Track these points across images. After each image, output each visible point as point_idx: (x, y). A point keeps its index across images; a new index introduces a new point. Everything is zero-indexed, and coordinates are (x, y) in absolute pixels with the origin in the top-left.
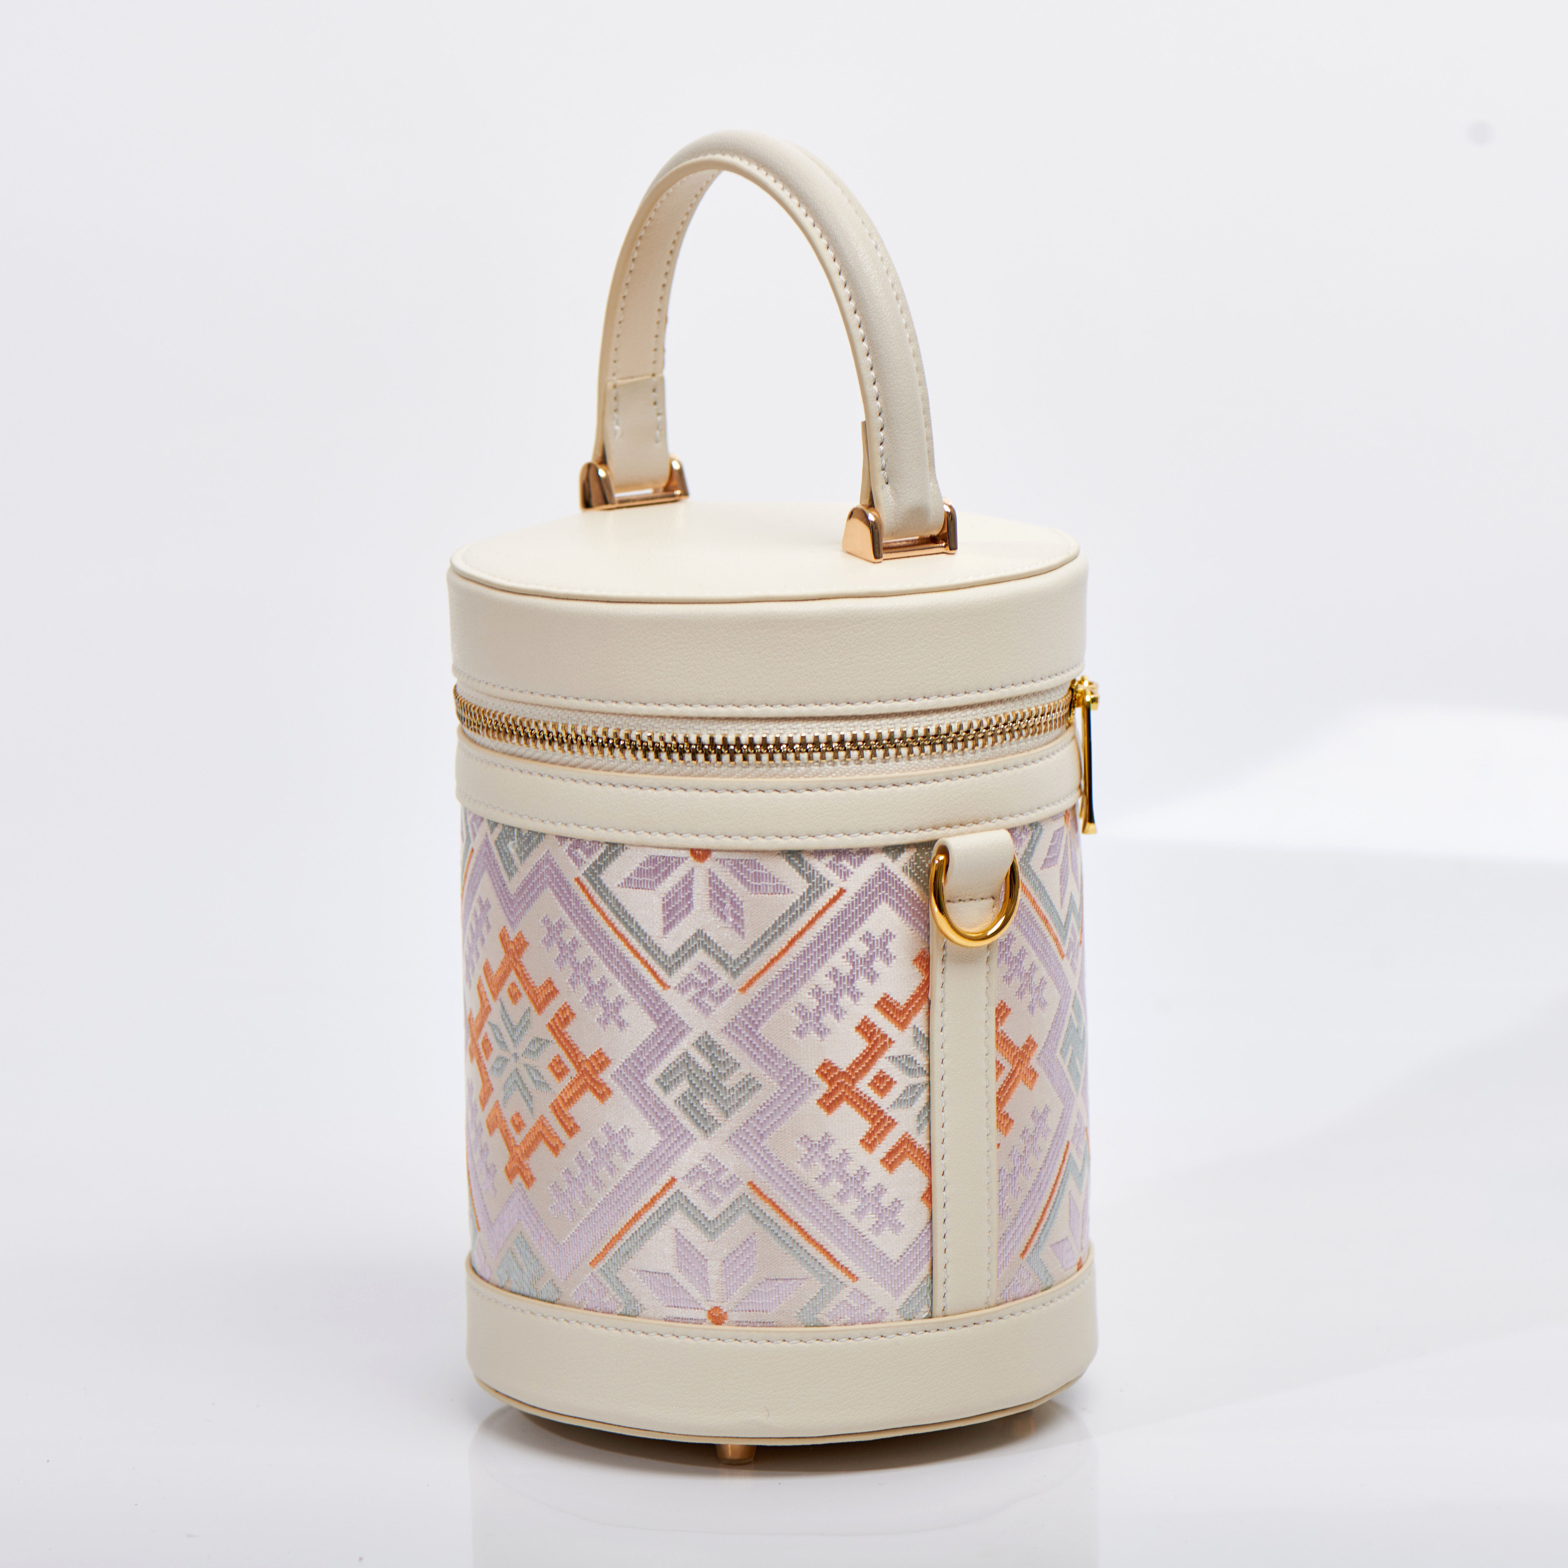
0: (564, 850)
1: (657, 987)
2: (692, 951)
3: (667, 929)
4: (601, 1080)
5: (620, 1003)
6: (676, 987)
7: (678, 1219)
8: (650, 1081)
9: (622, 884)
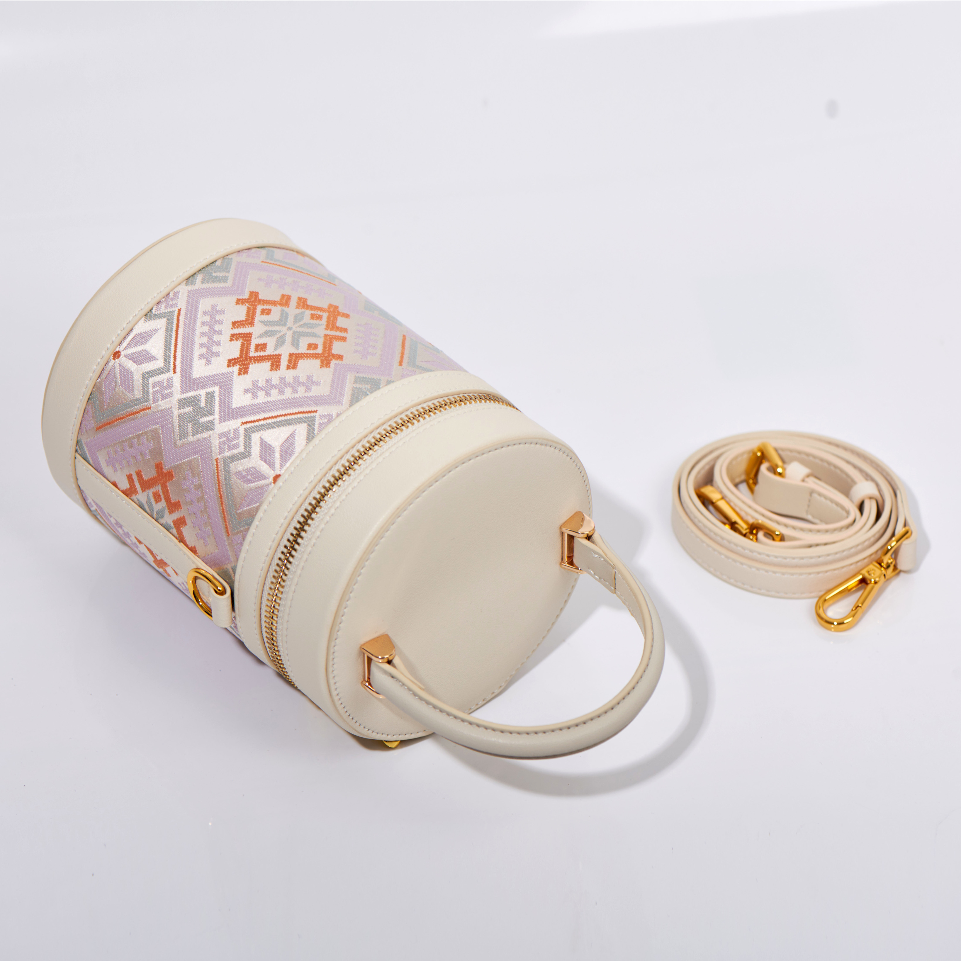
0: (334, 414)
1: (244, 420)
2: (245, 447)
3: (261, 439)
4: (237, 366)
5: (255, 396)
6: (239, 428)
7: (160, 363)
8: (216, 389)
9: (295, 432)
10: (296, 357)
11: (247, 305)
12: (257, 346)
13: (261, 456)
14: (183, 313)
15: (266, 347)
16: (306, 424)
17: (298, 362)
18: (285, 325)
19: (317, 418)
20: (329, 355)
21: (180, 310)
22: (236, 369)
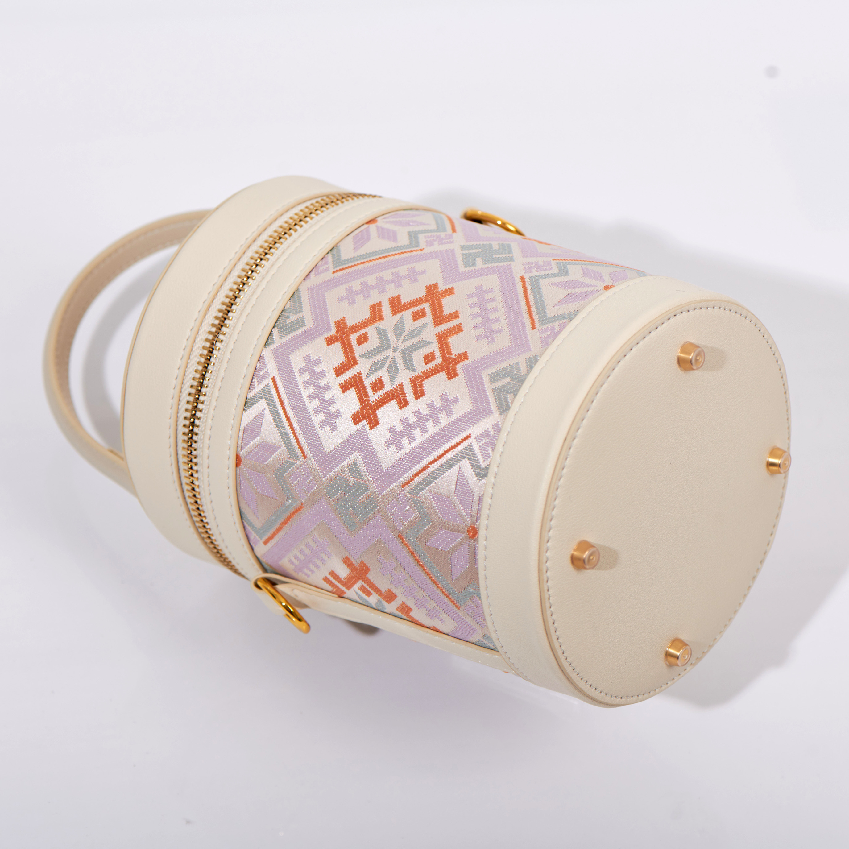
11: (453, 356)
15: (413, 316)
20: (341, 337)
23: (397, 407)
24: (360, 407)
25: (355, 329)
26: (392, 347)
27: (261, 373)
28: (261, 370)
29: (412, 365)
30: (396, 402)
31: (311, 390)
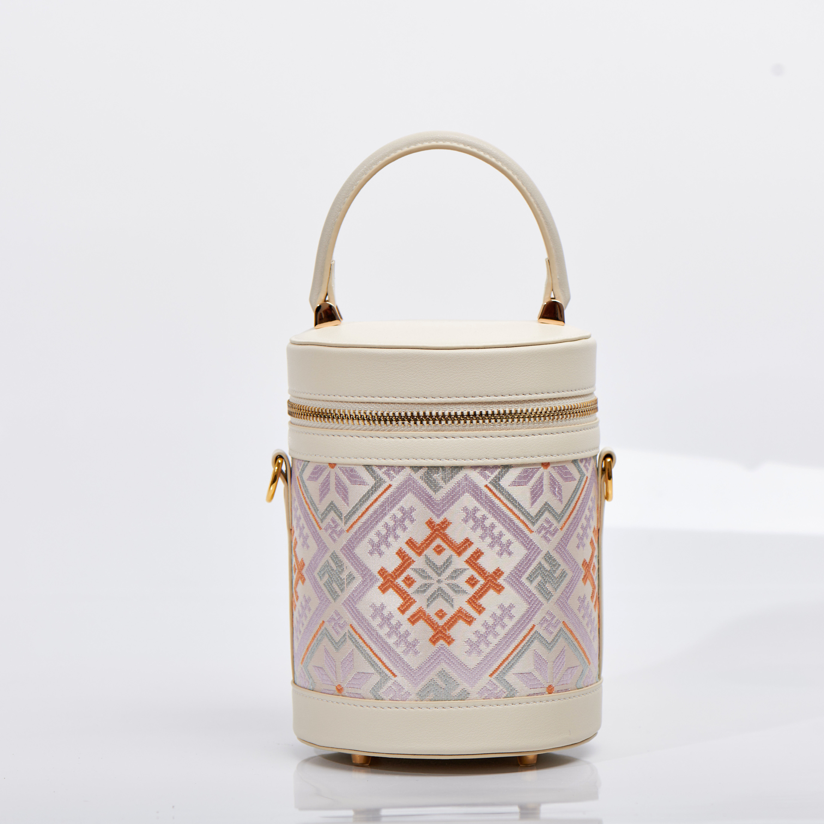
10: (459, 548)
12: (473, 585)
13: (541, 494)
14: (490, 671)
16: (500, 483)
17: (460, 544)
18: (440, 589)
19: (490, 479)
21: (491, 675)
22: (501, 581)
23: (398, 605)
24: (390, 573)
25: (446, 539)
26: (440, 578)
27: (392, 472)
28: (394, 471)
29: (431, 602)
30: (401, 603)
31: (391, 523)
